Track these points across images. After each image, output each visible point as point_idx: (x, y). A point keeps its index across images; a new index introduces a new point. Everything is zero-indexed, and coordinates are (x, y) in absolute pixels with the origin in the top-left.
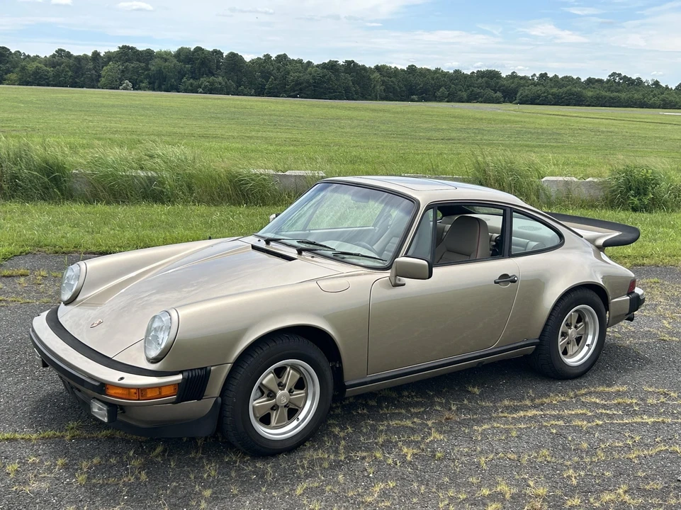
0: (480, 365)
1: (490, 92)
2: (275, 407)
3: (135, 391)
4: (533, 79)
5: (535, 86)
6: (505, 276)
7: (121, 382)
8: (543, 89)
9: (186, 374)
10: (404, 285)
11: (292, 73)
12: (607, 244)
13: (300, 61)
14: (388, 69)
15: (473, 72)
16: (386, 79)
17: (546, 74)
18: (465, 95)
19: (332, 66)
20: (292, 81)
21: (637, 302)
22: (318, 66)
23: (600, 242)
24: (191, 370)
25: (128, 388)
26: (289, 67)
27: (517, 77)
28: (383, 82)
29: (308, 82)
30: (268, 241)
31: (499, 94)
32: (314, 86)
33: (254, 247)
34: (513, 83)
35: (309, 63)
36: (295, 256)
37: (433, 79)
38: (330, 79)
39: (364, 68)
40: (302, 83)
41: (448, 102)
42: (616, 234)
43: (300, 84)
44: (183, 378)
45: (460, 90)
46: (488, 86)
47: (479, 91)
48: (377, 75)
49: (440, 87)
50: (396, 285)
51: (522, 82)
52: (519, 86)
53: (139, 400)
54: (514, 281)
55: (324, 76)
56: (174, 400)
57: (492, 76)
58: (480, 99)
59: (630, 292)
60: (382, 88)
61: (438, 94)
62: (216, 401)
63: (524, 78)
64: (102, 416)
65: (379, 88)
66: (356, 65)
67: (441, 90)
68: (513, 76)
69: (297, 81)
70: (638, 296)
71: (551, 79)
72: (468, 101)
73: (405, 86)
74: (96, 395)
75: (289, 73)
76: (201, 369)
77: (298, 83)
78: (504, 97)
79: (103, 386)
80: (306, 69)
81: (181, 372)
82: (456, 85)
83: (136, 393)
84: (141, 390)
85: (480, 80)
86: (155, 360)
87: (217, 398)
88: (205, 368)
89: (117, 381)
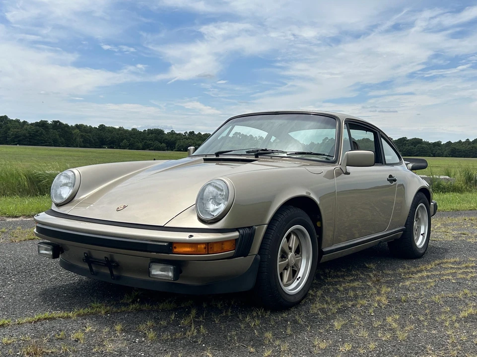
1: (157, 143)
4: (185, 135)
5: (187, 139)
6: (391, 176)
7: (192, 239)
8: (192, 141)
9: (241, 231)
10: (349, 174)
11: (11, 129)
13: (18, 121)
14: (85, 127)
15: (145, 130)
16: (84, 134)
17: (193, 132)
18: (140, 145)
19: (43, 124)
20: (13, 135)
22: (32, 124)
26: (9, 125)
27: (175, 133)
28: (82, 136)
29: (24, 135)
30: (217, 154)
31: (164, 145)
32: (29, 138)
34: (172, 137)
35: (25, 122)
37: (118, 134)
38: (41, 133)
39: (67, 126)
40: (20, 136)
41: (129, 149)
43: (19, 137)
45: (137, 142)
46: (156, 139)
47: (150, 142)
48: (77, 131)
49: (123, 140)
51: (178, 137)
52: (176, 139)
53: (208, 254)
54: (395, 181)
55: (37, 131)
57: (159, 132)
58: (151, 148)
60: (82, 140)
61: (122, 144)
62: (256, 259)
63: (179, 134)
65: (79, 140)
66: (61, 123)
67: (124, 142)
68: (172, 133)
69: (16, 134)
71: (197, 135)
72: (143, 149)
73: (98, 138)
74: (162, 255)
75: (9, 129)
76: (249, 227)
77: (17, 136)
78: (167, 147)
79: (171, 245)
80: (23, 126)
81: (238, 229)
82: (134, 138)
83: (205, 248)
85: (150, 135)
86: (216, 220)
87: (256, 255)
88: (252, 227)
89: (188, 238)
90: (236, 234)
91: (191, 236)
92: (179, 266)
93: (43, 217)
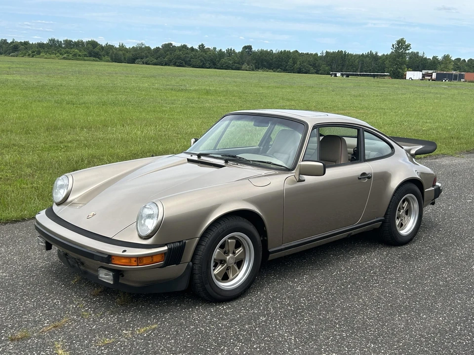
0: (349, 236)
2: (228, 268)
3: (135, 259)
6: (364, 174)
7: (124, 253)
9: (170, 246)
10: (304, 181)
12: (417, 153)
21: (438, 191)
23: (413, 152)
24: (173, 243)
25: (129, 258)
30: (199, 156)
33: (189, 161)
36: (224, 165)
42: (421, 147)
44: (169, 249)
50: (300, 181)
53: (138, 265)
54: (369, 178)
56: (162, 265)
59: (434, 185)
62: (188, 265)
64: (108, 279)
70: (439, 187)
74: (104, 264)
76: (179, 242)
79: (110, 258)
81: (166, 245)
83: (135, 261)
84: (139, 259)
86: (148, 237)
87: (189, 263)
88: (182, 241)
89: (121, 253)
90: (166, 248)
91: (125, 251)
92: (118, 274)
93: (42, 218)
